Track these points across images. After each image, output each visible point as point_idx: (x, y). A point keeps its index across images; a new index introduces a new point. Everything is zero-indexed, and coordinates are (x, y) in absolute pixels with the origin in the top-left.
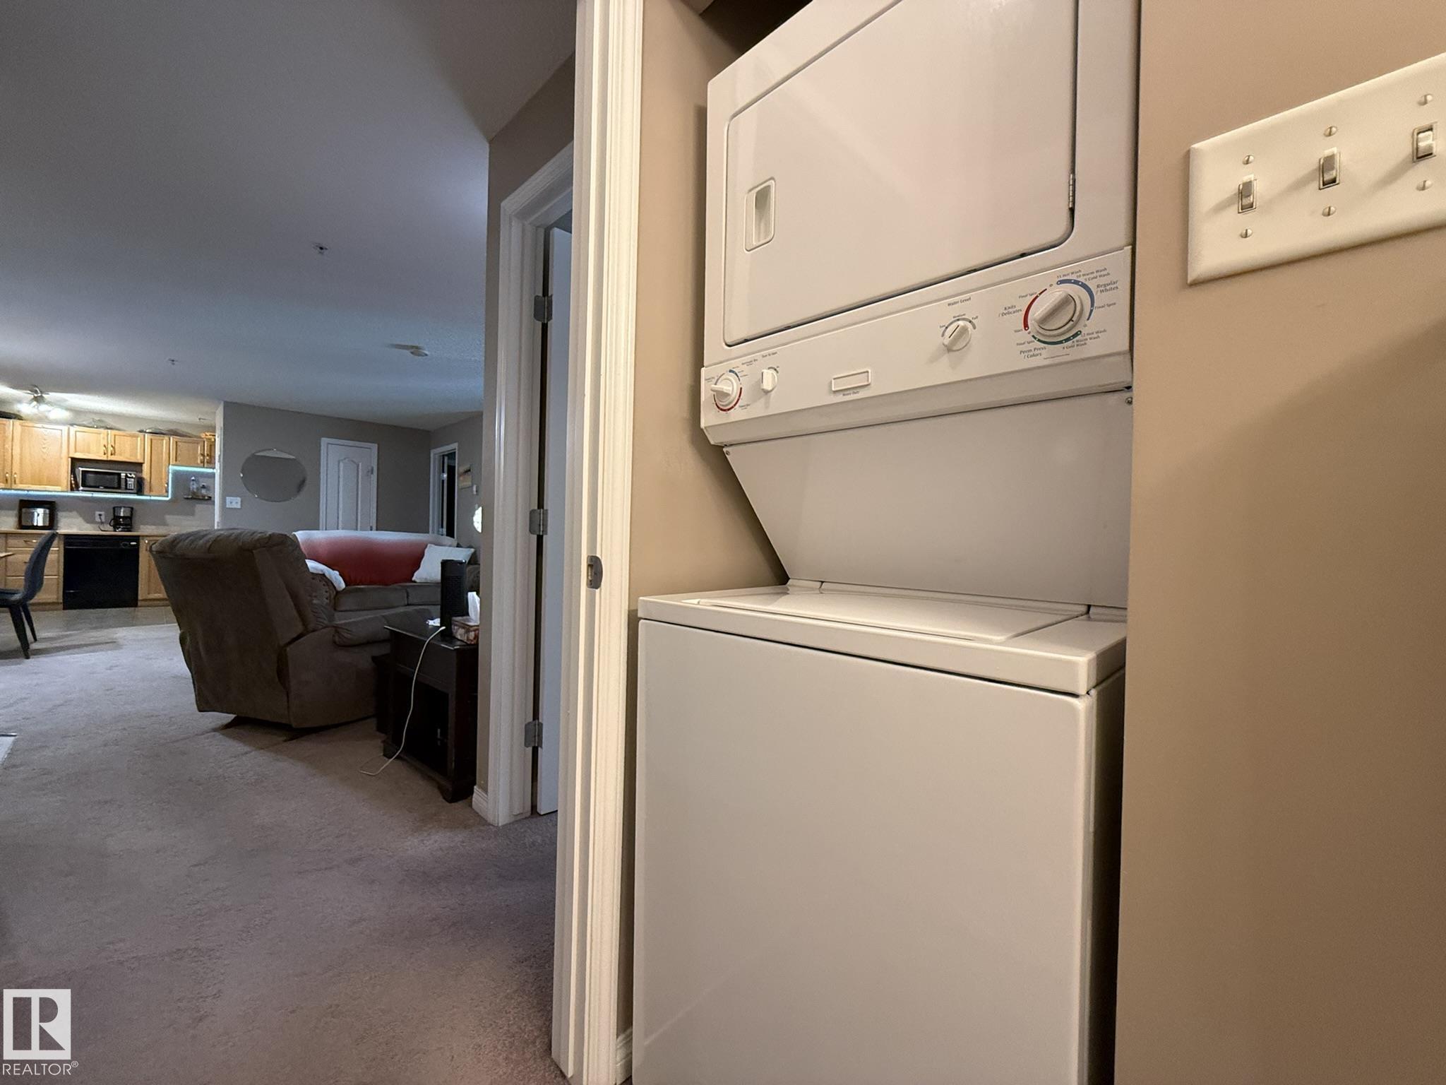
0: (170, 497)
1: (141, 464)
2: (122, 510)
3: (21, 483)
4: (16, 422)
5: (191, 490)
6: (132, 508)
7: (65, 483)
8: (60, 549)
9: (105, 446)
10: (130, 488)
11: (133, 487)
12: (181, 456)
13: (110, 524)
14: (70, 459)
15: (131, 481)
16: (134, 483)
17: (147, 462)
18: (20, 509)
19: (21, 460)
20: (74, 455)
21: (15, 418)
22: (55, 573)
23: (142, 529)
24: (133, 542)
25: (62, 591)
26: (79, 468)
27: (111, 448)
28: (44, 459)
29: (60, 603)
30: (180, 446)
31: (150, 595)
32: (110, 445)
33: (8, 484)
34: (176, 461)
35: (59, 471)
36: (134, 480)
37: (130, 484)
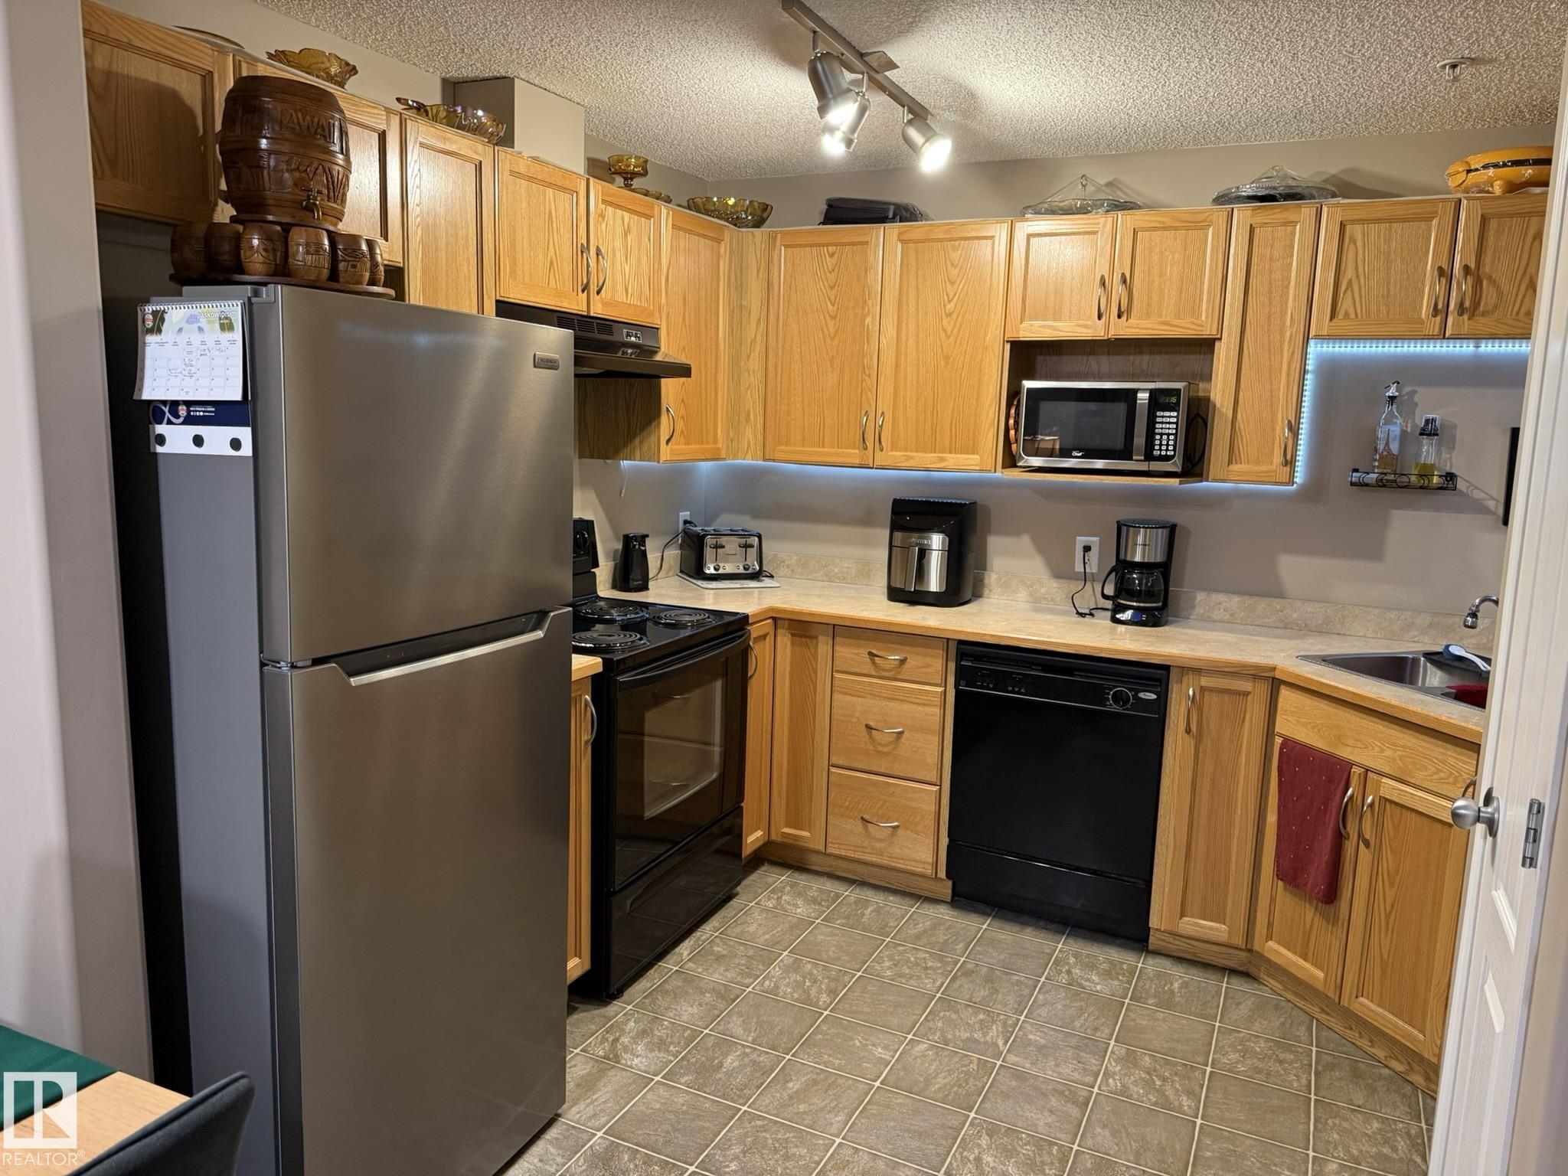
0: (1299, 478)
1: (1205, 346)
2: (1140, 540)
3: (894, 448)
4: (893, 229)
5: (1381, 447)
6: (1172, 529)
7: (990, 442)
8: (945, 690)
9: (1103, 283)
10: (1163, 453)
11: (1171, 448)
12: (1356, 289)
13: (1106, 592)
14: (1008, 347)
15: (1170, 423)
16: (1176, 429)
17: (1229, 335)
18: (898, 535)
19: (897, 365)
20: (1018, 331)
21: (893, 220)
22: (933, 776)
23: (1199, 610)
24: (1154, 697)
25: (945, 841)
26: (1028, 384)
27: (1118, 289)
28: (947, 358)
29: (942, 879)
30: (1353, 241)
31: (1186, 919)
32: (1117, 278)
33: (866, 449)
34: (1332, 317)
35: (978, 399)
36: (1177, 417)
37: (1165, 437)
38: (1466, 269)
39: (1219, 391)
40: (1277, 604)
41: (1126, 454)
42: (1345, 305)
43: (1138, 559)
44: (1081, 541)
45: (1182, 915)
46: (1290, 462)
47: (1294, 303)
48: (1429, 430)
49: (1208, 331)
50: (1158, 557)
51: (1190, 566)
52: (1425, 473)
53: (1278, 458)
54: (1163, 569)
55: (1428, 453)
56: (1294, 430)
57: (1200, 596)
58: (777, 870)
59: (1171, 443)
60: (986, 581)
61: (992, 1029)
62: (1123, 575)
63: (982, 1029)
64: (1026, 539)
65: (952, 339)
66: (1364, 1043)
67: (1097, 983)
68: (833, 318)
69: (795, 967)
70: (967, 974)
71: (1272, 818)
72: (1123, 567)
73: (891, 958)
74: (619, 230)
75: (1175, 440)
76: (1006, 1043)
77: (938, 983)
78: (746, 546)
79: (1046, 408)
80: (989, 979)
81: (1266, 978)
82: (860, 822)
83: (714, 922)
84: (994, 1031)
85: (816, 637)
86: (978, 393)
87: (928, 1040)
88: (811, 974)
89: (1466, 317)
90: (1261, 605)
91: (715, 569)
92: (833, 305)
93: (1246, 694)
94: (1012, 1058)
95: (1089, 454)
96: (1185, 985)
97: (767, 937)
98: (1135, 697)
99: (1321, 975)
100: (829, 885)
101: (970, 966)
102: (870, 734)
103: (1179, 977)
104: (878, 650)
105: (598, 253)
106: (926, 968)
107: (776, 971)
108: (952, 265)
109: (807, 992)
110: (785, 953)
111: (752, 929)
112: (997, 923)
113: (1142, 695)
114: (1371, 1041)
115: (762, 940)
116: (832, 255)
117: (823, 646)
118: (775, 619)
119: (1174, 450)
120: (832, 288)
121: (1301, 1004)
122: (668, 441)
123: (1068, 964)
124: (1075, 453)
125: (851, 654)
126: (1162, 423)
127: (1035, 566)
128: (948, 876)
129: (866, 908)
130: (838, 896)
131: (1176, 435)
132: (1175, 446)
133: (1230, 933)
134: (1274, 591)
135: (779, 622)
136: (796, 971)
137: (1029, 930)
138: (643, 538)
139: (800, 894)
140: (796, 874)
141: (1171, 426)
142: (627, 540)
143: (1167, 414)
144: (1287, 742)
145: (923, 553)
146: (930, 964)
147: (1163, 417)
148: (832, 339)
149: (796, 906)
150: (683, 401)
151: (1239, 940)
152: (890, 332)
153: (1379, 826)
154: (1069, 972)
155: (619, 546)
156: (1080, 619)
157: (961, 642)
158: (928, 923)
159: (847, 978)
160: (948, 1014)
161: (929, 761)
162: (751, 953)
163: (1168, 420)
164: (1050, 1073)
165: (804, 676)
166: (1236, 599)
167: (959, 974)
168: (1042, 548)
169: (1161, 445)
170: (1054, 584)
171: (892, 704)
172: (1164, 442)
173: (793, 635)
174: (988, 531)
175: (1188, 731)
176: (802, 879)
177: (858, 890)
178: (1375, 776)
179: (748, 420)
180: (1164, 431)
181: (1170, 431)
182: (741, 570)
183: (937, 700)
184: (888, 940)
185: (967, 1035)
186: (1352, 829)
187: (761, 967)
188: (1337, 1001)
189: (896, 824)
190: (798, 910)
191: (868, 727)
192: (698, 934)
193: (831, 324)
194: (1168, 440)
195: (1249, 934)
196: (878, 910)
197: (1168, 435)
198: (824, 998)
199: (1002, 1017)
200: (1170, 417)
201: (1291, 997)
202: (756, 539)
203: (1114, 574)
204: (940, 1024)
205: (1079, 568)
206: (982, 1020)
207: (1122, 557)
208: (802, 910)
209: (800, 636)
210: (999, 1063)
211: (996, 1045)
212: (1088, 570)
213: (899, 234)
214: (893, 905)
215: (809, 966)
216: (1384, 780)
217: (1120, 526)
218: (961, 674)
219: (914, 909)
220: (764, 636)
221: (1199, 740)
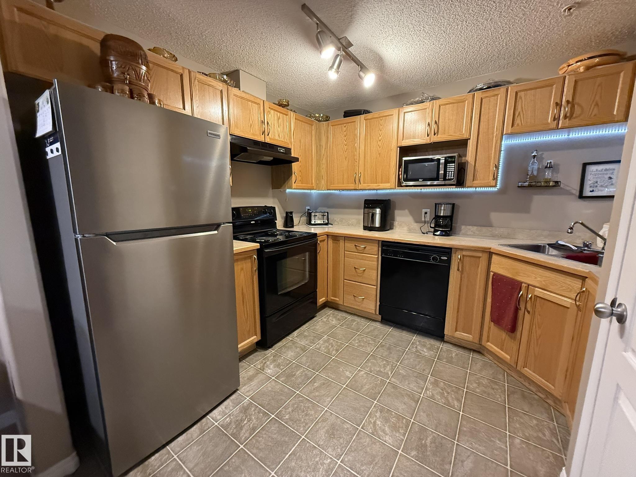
0: (498, 186)
1: (464, 142)
2: (442, 208)
3: (364, 183)
4: (362, 116)
5: (530, 173)
6: (453, 205)
7: (393, 179)
8: (378, 257)
9: (429, 125)
10: (450, 178)
11: (452, 176)
12: (522, 115)
13: (432, 226)
14: (398, 149)
15: (452, 168)
16: (454, 169)
17: (473, 137)
18: (366, 210)
19: (365, 158)
20: (401, 143)
21: (363, 114)
22: (375, 283)
23: (463, 231)
24: (446, 258)
25: (378, 303)
26: (404, 159)
27: (434, 126)
28: (379, 154)
29: (377, 315)
30: (521, 98)
31: (457, 332)
32: (433, 122)
33: (356, 184)
34: (512, 126)
35: (389, 166)
36: (455, 165)
37: (450, 172)
38: (568, 102)
39: (470, 157)
40: (490, 229)
41: (437, 179)
42: (518, 121)
43: (442, 215)
44: (424, 211)
45: (456, 331)
46: (495, 178)
47: (497, 123)
48: (550, 167)
49: (465, 136)
50: (449, 214)
51: (460, 217)
52: (547, 181)
53: (491, 178)
54: (451, 218)
55: (548, 174)
56: (497, 167)
57: (463, 227)
58: (330, 309)
59: (453, 174)
60: (394, 224)
61: (387, 367)
62: (437, 220)
63: (384, 367)
64: (407, 211)
65: (381, 148)
66: (527, 384)
67: (426, 353)
68: (346, 145)
69: (327, 341)
70: (383, 346)
71: (489, 300)
72: (437, 217)
73: (358, 340)
74: (276, 118)
75: (454, 173)
76: (391, 374)
77: (372, 349)
78: (324, 216)
79: (410, 166)
80: (389, 349)
81: (487, 354)
82: (353, 296)
83: (307, 325)
84: (388, 368)
85: (339, 241)
86: (390, 164)
87: (365, 370)
88: (332, 343)
89: (567, 119)
90: (484, 229)
91: (315, 222)
92: (346, 141)
93: (480, 257)
94: (393, 380)
95: (425, 180)
96: (457, 355)
97: (321, 330)
98: (440, 259)
99: (509, 357)
100: (344, 315)
101: (383, 344)
102: (355, 270)
103: (455, 351)
104: (358, 244)
105: (268, 123)
106: (369, 344)
107: (321, 342)
108: (381, 125)
109: (329, 350)
110: (326, 336)
111: (317, 327)
112: (394, 329)
113: (442, 258)
114: (529, 383)
115: (319, 331)
116: (345, 127)
117: (342, 243)
118: (327, 235)
119: (454, 177)
120: (345, 136)
121: (500, 365)
122: (295, 183)
123: (416, 344)
124: (420, 180)
125: (350, 245)
126: (449, 168)
127: (410, 219)
128: (379, 314)
129: (354, 322)
130: (346, 318)
131: (454, 171)
132: (454, 175)
133: (473, 338)
134: (489, 225)
135: (329, 236)
136: (327, 343)
137: (404, 332)
138: (291, 213)
139: (335, 317)
140: (335, 311)
141: (452, 169)
142: (287, 213)
143: (451, 164)
144: (495, 274)
145: (373, 215)
146: (371, 342)
147: (450, 166)
148: (346, 152)
149: (333, 321)
150: (300, 171)
151: (476, 341)
152: (362, 147)
153: (534, 306)
154: (416, 347)
155: (285, 215)
156: (423, 234)
157: (383, 241)
158: (373, 328)
159: (343, 346)
160: (373, 361)
161: (374, 278)
162: (315, 335)
163: (451, 167)
164: (406, 387)
165: (336, 252)
166: (475, 228)
167: (380, 346)
168: (411, 213)
169: (449, 175)
170: (416, 224)
171: (362, 261)
172: (450, 174)
173: (333, 240)
174: (395, 209)
175: (458, 270)
176: (336, 312)
177: (353, 317)
178: (532, 288)
179: (323, 178)
180: (450, 170)
181: (452, 170)
182: (322, 223)
183: (376, 260)
184: (359, 333)
185: (379, 369)
186: (522, 306)
187: (317, 340)
188: (515, 367)
189: (363, 297)
190: (333, 322)
191: (355, 268)
192: (301, 328)
193: (345, 147)
194: (452, 173)
195: (480, 339)
196: (357, 323)
197: (451, 172)
198: (334, 352)
199: (392, 363)
200: (452, 165)
201: (496, 362)
202: (326, 213)
203: (434, 220)
204: (370, 364)
205: (423, 219)
206: (384, 364)
207: (437, 214)
208: (334, 322)
209: (335, 240)
210: (388, 381)
211: (388, 373)
212: (426, 220)
213: (364, 117)
214: (362, 321)
215: (332, 341)
216: (537, 289)
217: (436, 204)
218: (383, 252)
219: (369, 323)
220: (324, 240)
221: (462, 273)
